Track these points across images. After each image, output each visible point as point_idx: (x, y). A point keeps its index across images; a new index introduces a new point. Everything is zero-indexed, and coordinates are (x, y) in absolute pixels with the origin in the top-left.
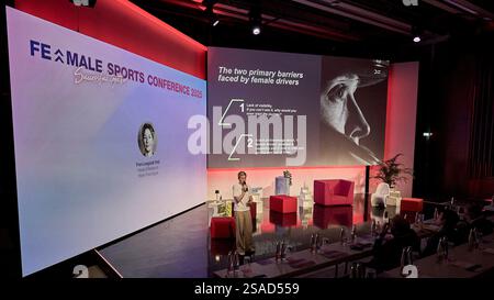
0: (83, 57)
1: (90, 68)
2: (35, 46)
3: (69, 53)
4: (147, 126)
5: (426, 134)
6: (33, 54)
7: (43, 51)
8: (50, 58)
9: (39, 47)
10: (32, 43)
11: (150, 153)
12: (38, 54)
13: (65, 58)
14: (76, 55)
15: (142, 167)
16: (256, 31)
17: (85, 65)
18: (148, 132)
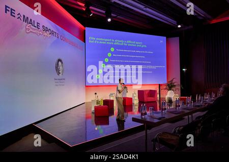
0: (31, 20)
1: (34, 26)
2: (7, 8)
3: (24, 16)
4: (60, 60)
5: (184, 70)
6: (6, 12)
7: (12, 12)
8: (14, 17)
9: (10, 10)
10: (6, 7)
11: (61, 74)
12: (9, 13)
13: (22, 18)
14: (27, 18)
15: (57, 81)
16: (109, 20)
17: (32, 24)
18: (60, 63)
